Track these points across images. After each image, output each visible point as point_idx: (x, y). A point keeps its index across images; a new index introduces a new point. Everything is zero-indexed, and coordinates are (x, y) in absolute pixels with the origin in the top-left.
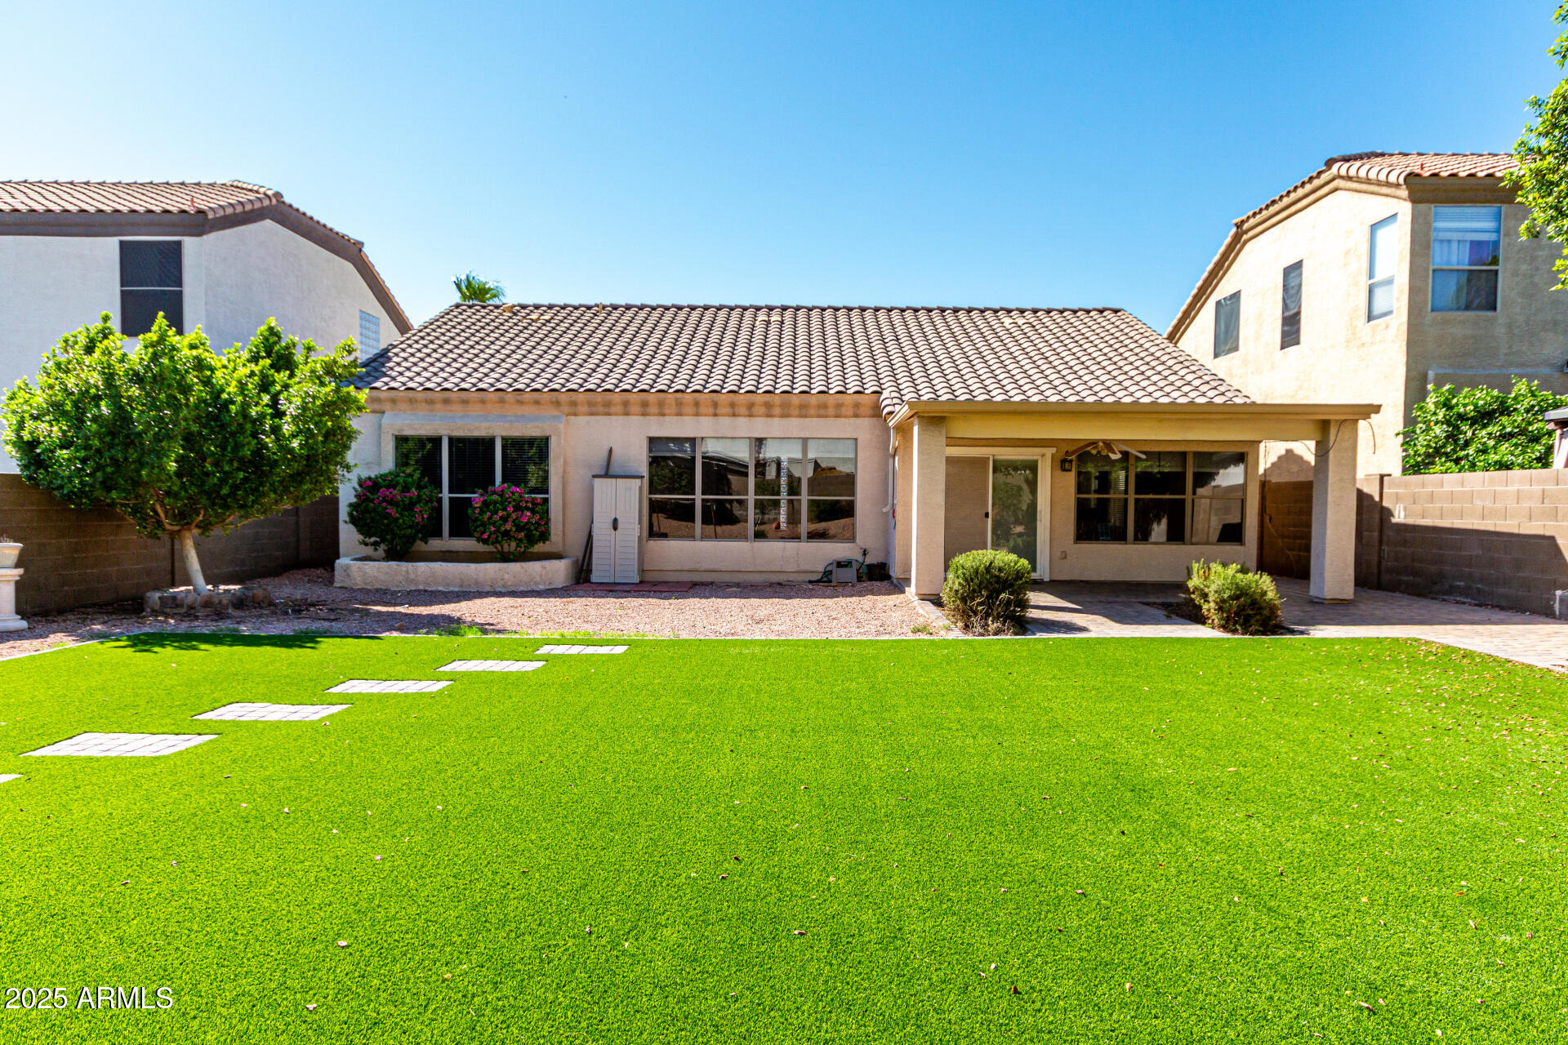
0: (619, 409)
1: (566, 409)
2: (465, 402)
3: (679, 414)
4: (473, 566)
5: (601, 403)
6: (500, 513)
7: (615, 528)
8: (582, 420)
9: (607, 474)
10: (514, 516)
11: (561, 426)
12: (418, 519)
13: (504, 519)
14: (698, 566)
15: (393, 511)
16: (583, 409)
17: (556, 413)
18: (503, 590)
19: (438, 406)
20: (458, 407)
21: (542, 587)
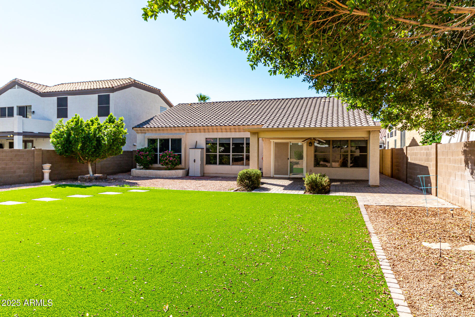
0: (199, 131)
1: (186, 131)
2: (163, 130)
3: (213, 132)
4: (158, 171)
5: (194, 129)
6: (165, 158)
7: (195, 162)
8: (190, 134)
9: (196, 148)
10: (168, 159)
11: (184, 136)
12: (148, 159)
13: (166, 159)
14: (217, 172)
15: (142, 157)
16: (190, 131)
17: (184, 132)
18: (165, 177)
19: (158, 131)
20: (162, 131)
21: (175, 177)
